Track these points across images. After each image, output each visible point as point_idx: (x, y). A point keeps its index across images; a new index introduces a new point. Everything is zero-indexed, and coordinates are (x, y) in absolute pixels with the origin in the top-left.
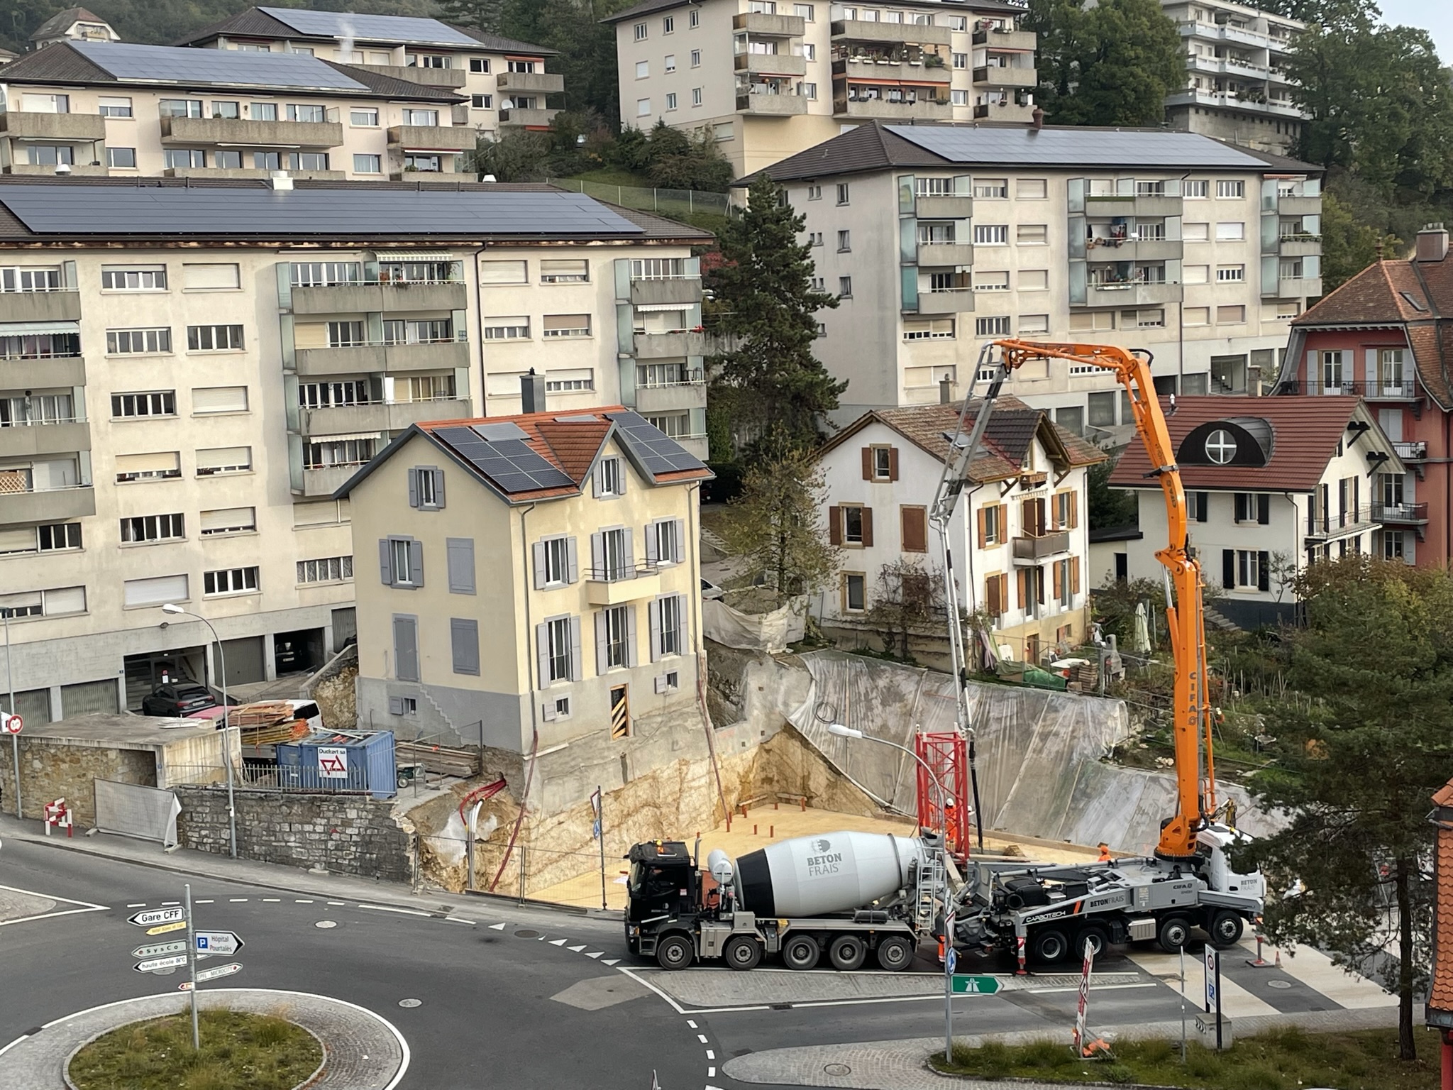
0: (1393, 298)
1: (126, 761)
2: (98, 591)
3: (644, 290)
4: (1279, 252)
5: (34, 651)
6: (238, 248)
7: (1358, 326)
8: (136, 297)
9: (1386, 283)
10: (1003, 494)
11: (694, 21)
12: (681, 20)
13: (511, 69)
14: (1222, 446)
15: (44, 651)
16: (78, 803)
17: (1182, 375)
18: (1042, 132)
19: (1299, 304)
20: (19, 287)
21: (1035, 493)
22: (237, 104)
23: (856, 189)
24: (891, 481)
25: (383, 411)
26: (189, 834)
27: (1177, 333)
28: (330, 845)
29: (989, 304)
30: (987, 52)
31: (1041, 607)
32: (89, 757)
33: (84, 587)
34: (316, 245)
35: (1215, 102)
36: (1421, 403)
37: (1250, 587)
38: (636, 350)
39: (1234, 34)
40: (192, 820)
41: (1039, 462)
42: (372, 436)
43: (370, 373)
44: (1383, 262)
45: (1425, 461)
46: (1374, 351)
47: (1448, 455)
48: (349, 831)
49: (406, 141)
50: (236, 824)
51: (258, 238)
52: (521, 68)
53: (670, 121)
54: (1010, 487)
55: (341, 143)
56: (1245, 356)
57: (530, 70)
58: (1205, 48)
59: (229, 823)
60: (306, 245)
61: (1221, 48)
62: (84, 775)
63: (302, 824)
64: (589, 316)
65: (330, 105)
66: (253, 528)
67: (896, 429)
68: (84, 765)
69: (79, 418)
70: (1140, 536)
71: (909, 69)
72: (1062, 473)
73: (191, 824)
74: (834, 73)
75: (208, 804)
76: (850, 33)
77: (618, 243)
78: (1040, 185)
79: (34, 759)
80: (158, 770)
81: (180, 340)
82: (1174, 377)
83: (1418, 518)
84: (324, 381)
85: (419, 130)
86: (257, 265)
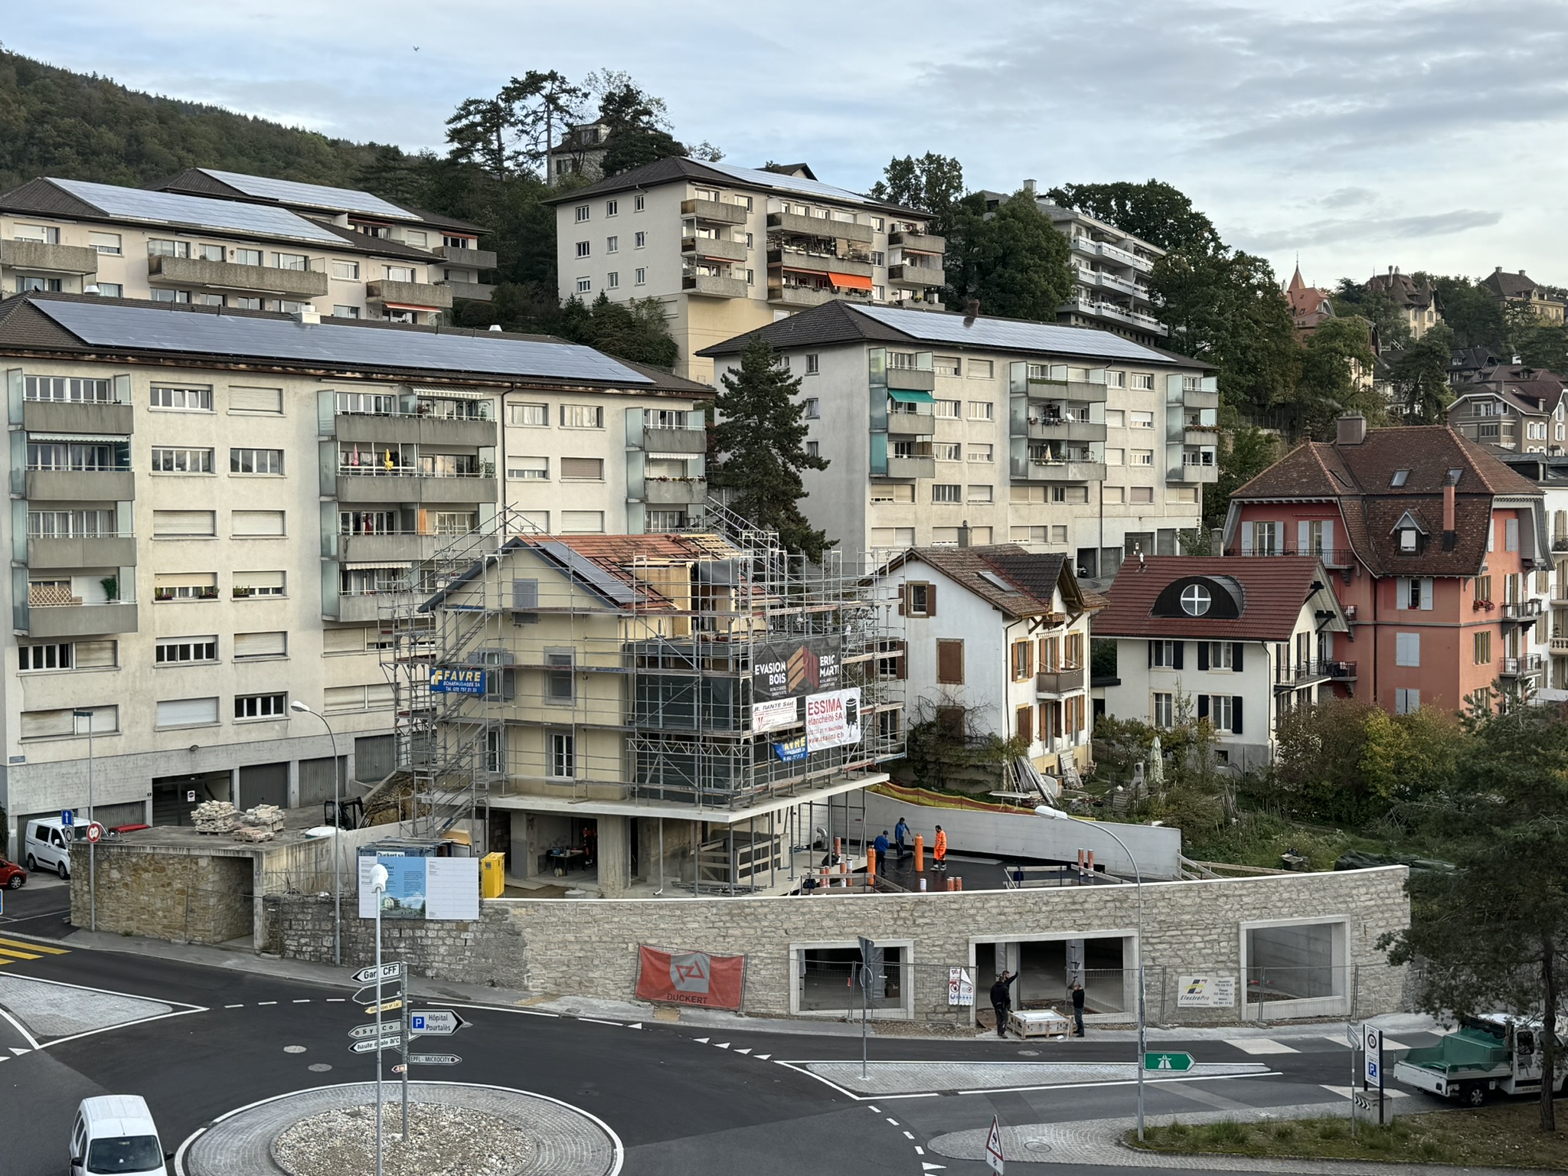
0: (1325, 475)
1: (217, 870)
2: (130, 711)
3: (655, 438)
4: (1184, 440)
5: (64, 771)
6: (285, 374)
7: (1293, 499)
8: (182, 416)
9: (1317, 462)
10: (1030, 631)
11: (640, 205)
12: (626, 204)
13: (446, 243)
14: (1196, 599)
15: (74, 771)
16: (160, 913)
17: (1102, 549)
18: (978, 321)
19: (1196, 490)
20: (68, 397)
21: (1054, 632)
22: (223, 248)
23: (825, 359)
24: (928, 616)
25: (416, 540)
26: (288, 942)
27: (1097, 509)
28: (443, 950)
29: (946, 472)
30: (903, 253)
31: (1057, 740)
32: (177, 865)
33: (116, 706)
34: (357, 375)
35: (1092, 311)
36: (1351, 570)
37: (1223, 730)
38: (646, 496)
39: (1110, 251)
40: (291, 928)
41: (1057, 606)
42: (404, 565)
43: (401, 504)
44: (1311, 443)
45: (1356, 623)
46: (1307, 523)
47: (1375, 619)
48: (464, 935)
49: (387, 295)
50: (341, 931)
51: (305, 365)
52: (455, 243)
53: (614, 296)
54: (1037, 624)
55: (325, 293)
56: (1153, 533)
57: (463, 246)
58: (1084, 263)
59: (333, 930)
60: (349, 374)
61: (1098, 263)
62: (169, 884)
63: (413, 929)
64: (601, 461)
65: (312, 255)
66: (284, 654)
67: (936, 567)
68: (170, 874)
69: (123, 532)
70: (1118, 683)
71: (837, 263)
72: (1075, 615)
73: (289, 932)
74: (769, 261)
75: (310, 910)
76: (787, 225)
77: (632, 392)
78: (987, 367)
79: (111, 868)
80: (255, 877)
81: (222, 462)
82: (1094, 550)
83: (1351, 675)
84: (356, 509)
85: (399, 285)
86: (299, 391)
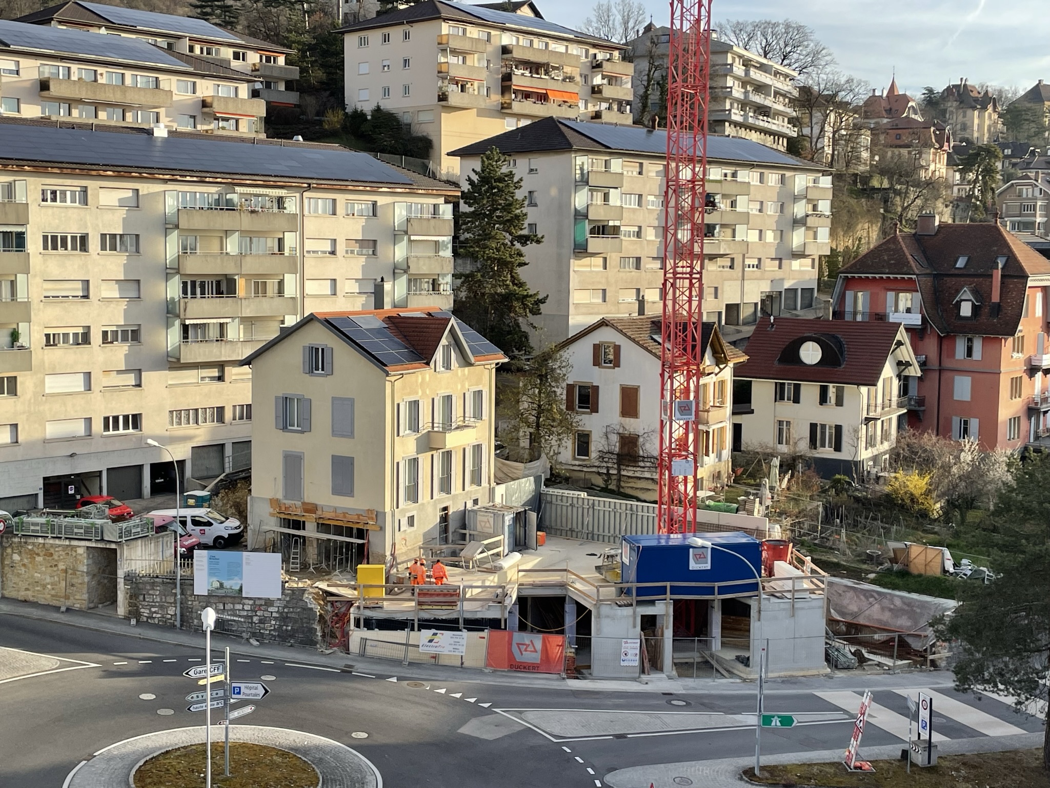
0: (907, 259)
1: (91, 556)
2: (26, 428)
3: (415, 224)
4: (806, 223)
6: (140, 178)
7: (884, 276)
8: (65, 210)
9: (902, 248)
12: (396, 35)
13: (261, 60)
14: (811, 352)
17: (744, 304)
18: (656, 132)
19: (814, 260)
21: (706, 380)
22: (95, 71)
24: (614, 368)
25: (237, 302)
26: (142, 610)
27: (740, 274)
28: (255, 619)
29: (629, 248)
30: (602, 75)
32: (61, 553)
33: (17, 424)
34: (195, 179)
35: (741, 119)
36: (924, 330)
37: (828, 449)
38: (409, 267)
39: (755, 74)
40: (144, 600)
41: (708, 360)
42: (228, 321)
43: (226, 275)
45: (926, 368)
46: (893, 293)
47: (940, 365)
48: (270, 609)
49: (217, 106)
50: (181, 603)
51: (156, 171)
52: (268, 60)
56: (781, 292)
57: (275, 62)
58: (736, 83)
59: (175, 602)
60: (188, 178)
61: (745, 83)
62: (56, 565)
63: (233, 604)
64: (376, 241)
65: (161, 77)
66: (139, 385)
67: (621, 332)
68: (56, 558)
69: (21, 296)
70: (752, 412)
71: (553, 82)
73: (143, 603)
74: (502, 81)
76: (516, 54)
77: (399, 190)
79: (13, 553)
80: (119, 563)
81: (94, 243)
82: (738, 305)
83: (919, 406)
84: (194, 279)
85: (226, 99)
